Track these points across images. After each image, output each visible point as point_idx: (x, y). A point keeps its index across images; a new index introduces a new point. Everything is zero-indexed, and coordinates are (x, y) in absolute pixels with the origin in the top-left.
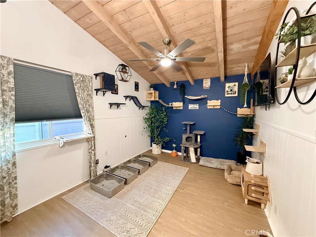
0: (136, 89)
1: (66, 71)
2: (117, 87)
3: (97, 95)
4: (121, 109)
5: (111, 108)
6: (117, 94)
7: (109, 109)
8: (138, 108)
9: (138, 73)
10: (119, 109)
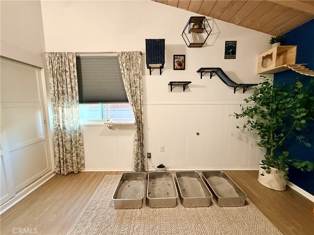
0: (227, 56)
1: (112, 53)
2: (184, 58)
3: (151, 74)
4: (190, 91)
5: (171, 91)
6: (184, 69)
7: (169, 92)
8: (231, 90)
9: (234, 23)
10: (186, 92)
